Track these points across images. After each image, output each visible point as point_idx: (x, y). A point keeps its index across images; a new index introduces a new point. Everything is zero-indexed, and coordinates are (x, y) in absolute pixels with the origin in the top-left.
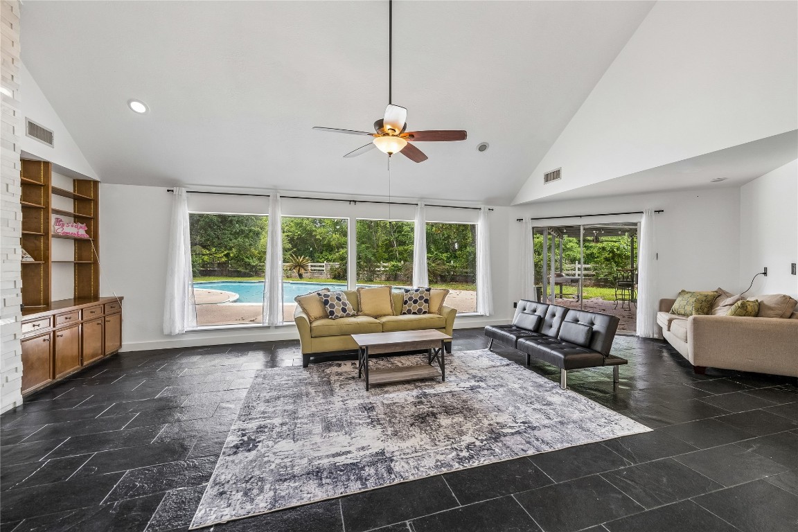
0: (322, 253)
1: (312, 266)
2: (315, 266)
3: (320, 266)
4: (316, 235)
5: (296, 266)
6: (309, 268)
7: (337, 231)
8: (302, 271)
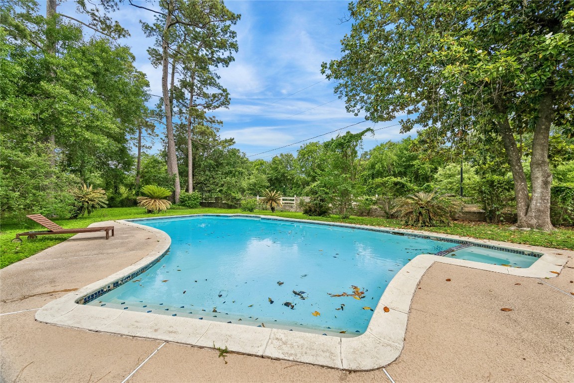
0: (291, 189)
1: (283, 200)
2: (286, 200)
3: (291, 200)
4: (287, 176)
5: (269, 200)
6: (281, 202)
7: (303, 172)
8: (274, 204)
